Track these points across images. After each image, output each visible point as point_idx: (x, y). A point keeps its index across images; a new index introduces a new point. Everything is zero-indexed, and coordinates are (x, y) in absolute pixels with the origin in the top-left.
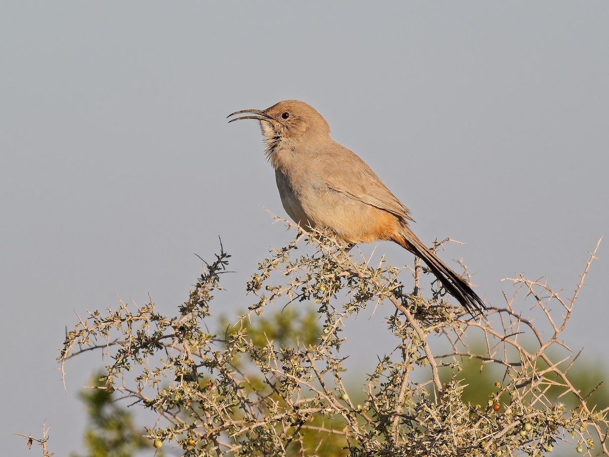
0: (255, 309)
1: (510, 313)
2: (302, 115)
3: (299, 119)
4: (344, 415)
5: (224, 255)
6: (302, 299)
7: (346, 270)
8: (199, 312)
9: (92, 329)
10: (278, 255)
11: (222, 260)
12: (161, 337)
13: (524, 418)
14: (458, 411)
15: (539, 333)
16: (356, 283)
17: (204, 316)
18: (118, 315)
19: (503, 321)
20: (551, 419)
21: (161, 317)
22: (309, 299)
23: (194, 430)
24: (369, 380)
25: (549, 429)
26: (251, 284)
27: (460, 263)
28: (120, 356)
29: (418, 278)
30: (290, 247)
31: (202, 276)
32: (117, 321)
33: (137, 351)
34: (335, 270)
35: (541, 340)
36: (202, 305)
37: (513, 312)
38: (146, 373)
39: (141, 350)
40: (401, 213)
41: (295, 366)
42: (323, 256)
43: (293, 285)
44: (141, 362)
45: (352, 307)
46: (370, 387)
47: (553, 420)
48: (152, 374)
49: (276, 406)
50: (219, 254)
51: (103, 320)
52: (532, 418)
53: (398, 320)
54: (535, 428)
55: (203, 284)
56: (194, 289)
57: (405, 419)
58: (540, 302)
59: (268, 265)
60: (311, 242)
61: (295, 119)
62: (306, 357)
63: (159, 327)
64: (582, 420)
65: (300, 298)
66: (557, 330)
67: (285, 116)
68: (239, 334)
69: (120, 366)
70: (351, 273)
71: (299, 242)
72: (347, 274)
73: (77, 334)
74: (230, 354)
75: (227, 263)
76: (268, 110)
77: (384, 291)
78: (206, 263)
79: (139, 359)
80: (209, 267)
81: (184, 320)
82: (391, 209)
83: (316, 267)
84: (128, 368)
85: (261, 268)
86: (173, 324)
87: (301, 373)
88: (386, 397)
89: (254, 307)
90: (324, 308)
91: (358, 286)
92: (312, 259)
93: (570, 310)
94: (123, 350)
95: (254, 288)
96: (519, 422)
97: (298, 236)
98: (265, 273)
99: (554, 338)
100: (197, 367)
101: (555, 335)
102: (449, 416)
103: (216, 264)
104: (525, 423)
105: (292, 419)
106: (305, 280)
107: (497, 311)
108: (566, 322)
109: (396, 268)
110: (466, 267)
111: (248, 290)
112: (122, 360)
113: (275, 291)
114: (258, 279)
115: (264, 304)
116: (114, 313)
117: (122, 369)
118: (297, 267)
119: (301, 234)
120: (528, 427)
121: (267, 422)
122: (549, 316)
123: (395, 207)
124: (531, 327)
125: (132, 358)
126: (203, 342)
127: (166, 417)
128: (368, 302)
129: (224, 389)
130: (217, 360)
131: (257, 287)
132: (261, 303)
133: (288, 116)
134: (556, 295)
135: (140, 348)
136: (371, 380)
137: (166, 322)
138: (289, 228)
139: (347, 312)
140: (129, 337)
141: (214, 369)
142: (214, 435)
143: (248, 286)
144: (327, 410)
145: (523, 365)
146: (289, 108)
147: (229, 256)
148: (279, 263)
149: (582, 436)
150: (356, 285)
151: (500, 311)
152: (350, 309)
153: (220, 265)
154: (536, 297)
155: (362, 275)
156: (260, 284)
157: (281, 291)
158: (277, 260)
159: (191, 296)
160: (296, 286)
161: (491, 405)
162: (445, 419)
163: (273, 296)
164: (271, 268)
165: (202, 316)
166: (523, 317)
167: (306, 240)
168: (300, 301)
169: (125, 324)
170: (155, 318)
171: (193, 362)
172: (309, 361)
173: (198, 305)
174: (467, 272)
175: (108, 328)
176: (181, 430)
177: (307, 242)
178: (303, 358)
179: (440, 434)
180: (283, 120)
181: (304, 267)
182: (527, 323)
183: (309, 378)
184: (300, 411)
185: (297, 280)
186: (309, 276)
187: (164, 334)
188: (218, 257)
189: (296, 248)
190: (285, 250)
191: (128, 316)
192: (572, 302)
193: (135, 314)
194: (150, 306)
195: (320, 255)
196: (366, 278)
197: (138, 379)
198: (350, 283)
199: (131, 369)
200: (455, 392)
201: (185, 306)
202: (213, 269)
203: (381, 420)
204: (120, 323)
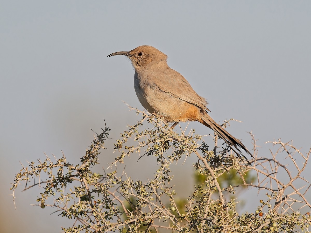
0: (119, 159)
1: (275, 161)
2: (149, 53)
3: (148, 56)
4: (172, 219)
5: (107, 129)
6: (149, 155)
7: (171, 137)
8: (91, 161)
9: (30, 172)
10: (132, 129)
11: (106, 132)
12: (71, 176)
13: (272, 220)
14: (227, 217)
15: (290, 173)
16: (178, 145)
17: (95, 164)
18: (45, 164)
19: (272, 166)
20: (290, 221)
21: (70, 165)
22: (152, 154)
23: (89, 229)
24: (189, 199)
25: (290, 226)
26: (117, 145)
27: (250, 133)
28: (48, 187)
29: (217, 141)
30: (139, 124)
31: (94, 141)
32: (44, 168)
33: (57, 184)
34: (164, 137)
35: (290, 177)
36: (93, 157)
37: (276, 161)
38: (62, 196)
39: (59, 184)
40: (202, 106)
41: (143, 191)
42: (158, 130)
43: (140, 146)
44: (60, 190)
45: (173, 158)
46: (190, 203)
47: (291, 221)
48: (65, 197)
49: (131, 215)
50: (104, 129)
51: (37, 167)
52: (278, 220)
53: (199, 165)
54: (278, 225)
55: (94, 146)
56: (89, 148)
57: (206, 221)
58: (290, 155)
59: (126, 134)
60: (151, 121)
61: (145, 56)
62: (150, 187)
63: (69, 170)
64: (309, 221)
65: (148, 154)
66: (300, 171)
67: (140, 54)
68: (112, 174)
69: (48, 193)
70: (174, 139)
71: (144, 121)
72: (171, 139)
73: (21, 175)
74: (108, 185)
75: (108, 134)
76: (131, 51)
77: (191, 149)
78: (97, 134)
79: (59, 189)
80: (98, 136)
81: (83, 166)
82: (197, 103)
83: (154, 135)
84: (53, 194)
85: (122, 136)
86: (77, 169)
87: (147, 196)
88: (199, 209)
89: (118, 158)
90: (160, 159)
91: (179, 147)
92: (151, 131)
93: (307, 160)
94: (49, 183)
95: (118, 148)
96: (269, 222)
97: (144, 118)
98: (124, 139)
99: (298, 175)
100: (90, 193)
101: (299, 173)
102: (221, 219)
103: (102, 135)
104: (273, 223)
105: (141, 222)
106: (147, 143)
107: (268, 160)
108: (305, 166)
109: (200, 136)
110: (253, 136)
111: (115, 149)
112: (49, 189)
113: (129, 150)
114: (121, 142)
115: (123, 157)
116: (42, 163)
117: (49, 195)
118: (142, 135)
119: (145, 117)
120: (275, 225)
121: (126, 224)
122: (295, 163)
123: (199, 102)
124: (286, 169)
125: (55, 188)
126: (95, 178)
127: (81, 222)
128: (182, 155)
129: (106, 205)
130: (101, 188)
131: (119, 147)
132: (122, 156)
133: (142, 55)
134: (298, 151)
135: (59, 182)
136: (190, 199)
137: (73, 168)
138: (138, 114)
139: (170, 160)
140: (51, 176)
141: (100, 194)
142: (101, 231)
143: (115, 146)
144: (162, 216)
145: (280, 191)
146: (142, 50)
147: (110, 130)
148: (132, 133)
149: (307, 230)
150: (179, 146)
151: (269, 160)
152: (172, 159)
153: (104, 135)
154: (287, 152)
155: (179, 140)
156: (121, 145)
157: (134, 149)
158: (131, 131)
159: (86, 152)
160: (141, 146)
161: (258, 213)
162: (219, 221)
163: (129, 152)
164: (128, 136)
165: (93, 164)
166: (281, 164)
167: (148, 120)
168: (148, 155)
169: (49, 169)
170: (66, 165)
171: (89, 190)
172: (152, 189)
173: (91, 158)
174: (254, 139)
175: (39, 171)
176: (82, 229)
177: (148, 121)
178: (149, 187)
179: (221, 230)
180: (139, 56)
181: (147, 136)
182: (284, 167)
183: (151, 198)
184: (146, 217)
185: (143, 143)
186: (149, 141)
187: (72, 174)
188: (104, 131)
189: (142, 125)
190: (136, 126)
191: (51, 164)
192: (308, 155)
193: (55, 163)
194: (63, 159)
195: (156, 129)
196: (182, 142)
197: (57, 200)
198: (174, 144)
199: (54, 194)
200: (232, 205)
201: (84, 158)
202: (100, 137)
203: (193, 222)
204: (46, 168)
